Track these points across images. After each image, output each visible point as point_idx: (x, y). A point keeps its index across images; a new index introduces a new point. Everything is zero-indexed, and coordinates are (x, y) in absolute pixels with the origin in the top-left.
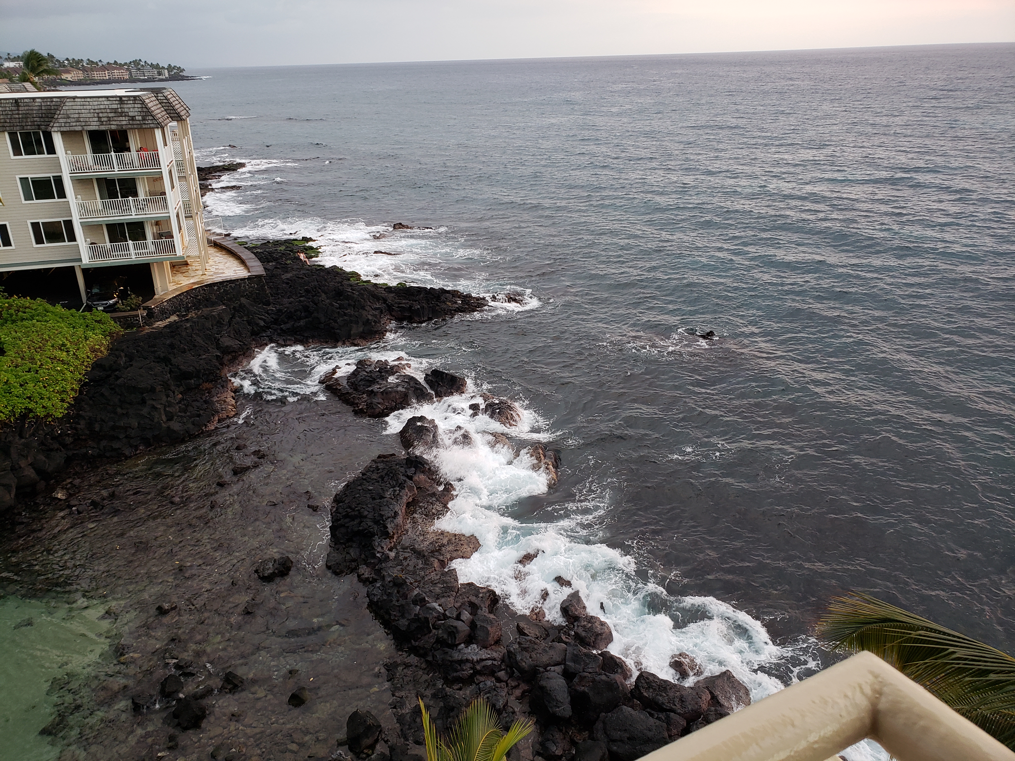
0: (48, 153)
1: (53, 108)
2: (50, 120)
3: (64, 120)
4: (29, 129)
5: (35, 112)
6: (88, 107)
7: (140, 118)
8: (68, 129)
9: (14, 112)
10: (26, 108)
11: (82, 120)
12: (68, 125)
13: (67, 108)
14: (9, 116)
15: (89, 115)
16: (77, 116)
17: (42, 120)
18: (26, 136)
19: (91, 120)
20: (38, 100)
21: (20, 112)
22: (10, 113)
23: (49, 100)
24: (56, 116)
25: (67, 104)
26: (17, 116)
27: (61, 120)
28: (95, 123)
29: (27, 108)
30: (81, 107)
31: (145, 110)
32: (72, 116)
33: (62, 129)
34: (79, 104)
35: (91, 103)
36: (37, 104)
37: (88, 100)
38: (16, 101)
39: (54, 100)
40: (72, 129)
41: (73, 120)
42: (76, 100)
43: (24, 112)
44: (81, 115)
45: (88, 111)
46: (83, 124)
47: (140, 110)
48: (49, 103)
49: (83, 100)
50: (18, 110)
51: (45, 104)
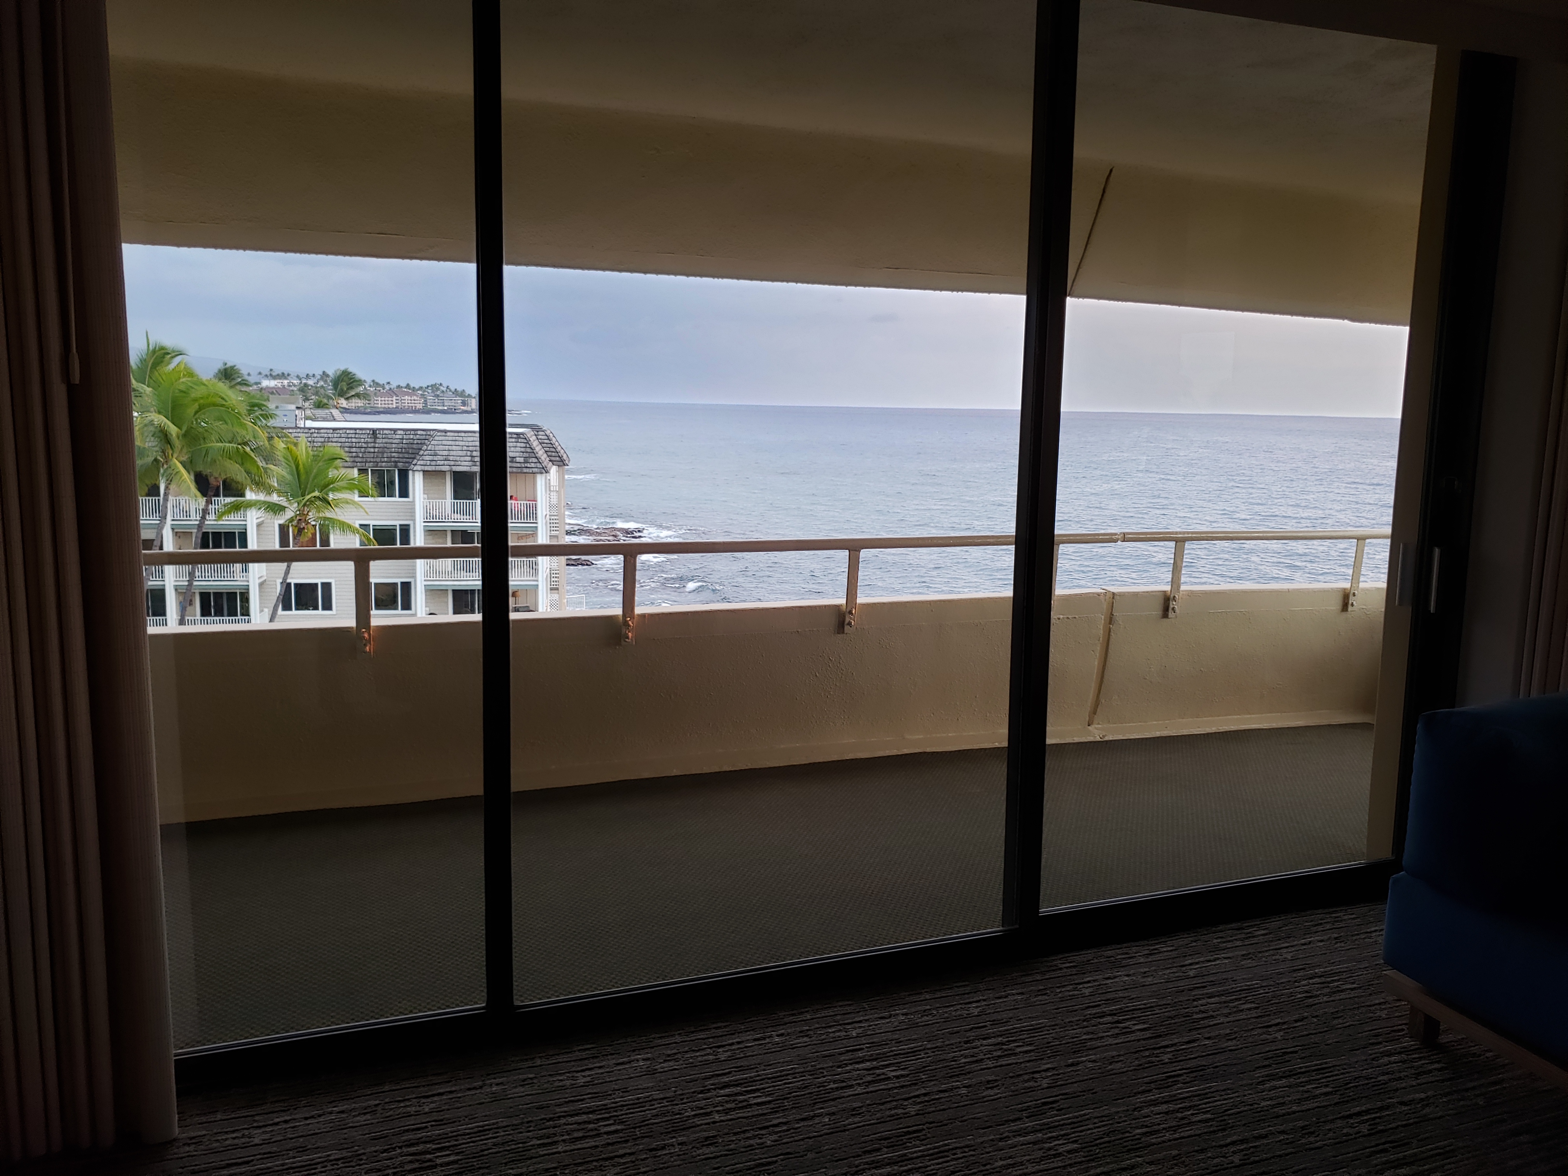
0: (400, 496)
1: (415, 442)
2: (413, 456)
3: (431, 458)
4: (384, 466)
5: (394, 446)
6: (461, 443)
7: (522, 460)
8: (433, 468)
9: (370, 445)
10: (384, 441)
11: (451, 458)
12: (433, 463)
13: (436, 443)
14: (363, 450)
15: (460, 453)
16: (445, 453)
17: (401, 455)
18: (379, 474)
19: (462, 459)
20: (399, 432)
21: (377, 445)
22: (364, 445)
23: (412, 432)
24: (421, 453)
25: (436, 438)
26: (372, 450)
27: (427, 458)
28: (467, 464)
29: (386, 440)
30: (453, 443)
31: (529, 450)
32: (441, 453)
33: (426, 468)
34: (450, 438)
35: (465, 439)
36: (398, 437)
37: (463, 434)
38: (374, 432)
39: (419, 432)
40: (438, 468)
41: (442, 458)
42: (448, 434)
43: (382, 445)
44: (452, 453)
45: (460, 448)
46: (452, 463)
47: (523, 450)
48: (412, 437)
49: (456, 434)
50: (375, 443)
51: (408, 437)
